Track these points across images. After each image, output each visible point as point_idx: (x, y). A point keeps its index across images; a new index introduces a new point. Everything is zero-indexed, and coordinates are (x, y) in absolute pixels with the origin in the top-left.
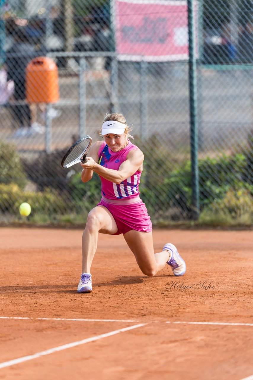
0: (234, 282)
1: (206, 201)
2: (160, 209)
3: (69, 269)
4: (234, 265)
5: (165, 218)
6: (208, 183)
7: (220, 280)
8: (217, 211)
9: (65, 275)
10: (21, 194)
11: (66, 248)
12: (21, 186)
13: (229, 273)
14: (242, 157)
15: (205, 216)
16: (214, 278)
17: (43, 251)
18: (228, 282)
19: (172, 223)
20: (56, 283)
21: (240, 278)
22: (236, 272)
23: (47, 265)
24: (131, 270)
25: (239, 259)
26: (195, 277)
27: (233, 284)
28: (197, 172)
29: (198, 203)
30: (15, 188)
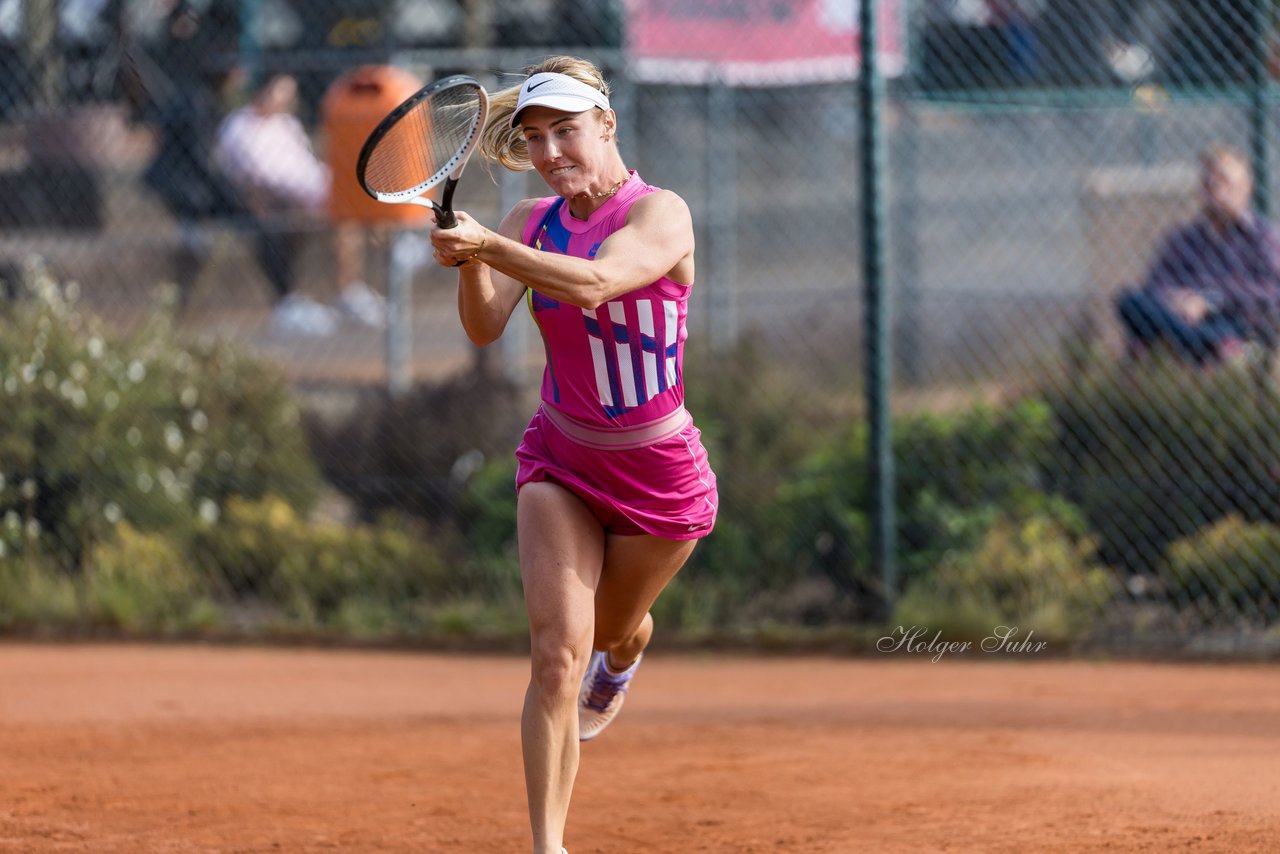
0: (1002, 837)
1: (918, 559)
2: (765, 584)
3: (449, 791)
4: (1007, 779)
5: (781, 617)
6: (927, 499)
7: (955, 832)
8: (953, 594)
9: (438, 812)
10: (298, 532)
11: (444, 721)
12: (301, 505)
13: (988, 808)
14: (1038, 413)
15: (912, 611)
16: (934, 826)
17: (366, 728)
18: (980, 839)
19: (804, 633)
20: (406, 840)
21: (1024, 825)
22: (1011, 802)
23: (377, 779)
24: (659, 795)
25: (1023, 759)
26: (871, 822)
27: (996, 845)
28: (887, 463)
29: (890, 567)
30: (280, 514)
